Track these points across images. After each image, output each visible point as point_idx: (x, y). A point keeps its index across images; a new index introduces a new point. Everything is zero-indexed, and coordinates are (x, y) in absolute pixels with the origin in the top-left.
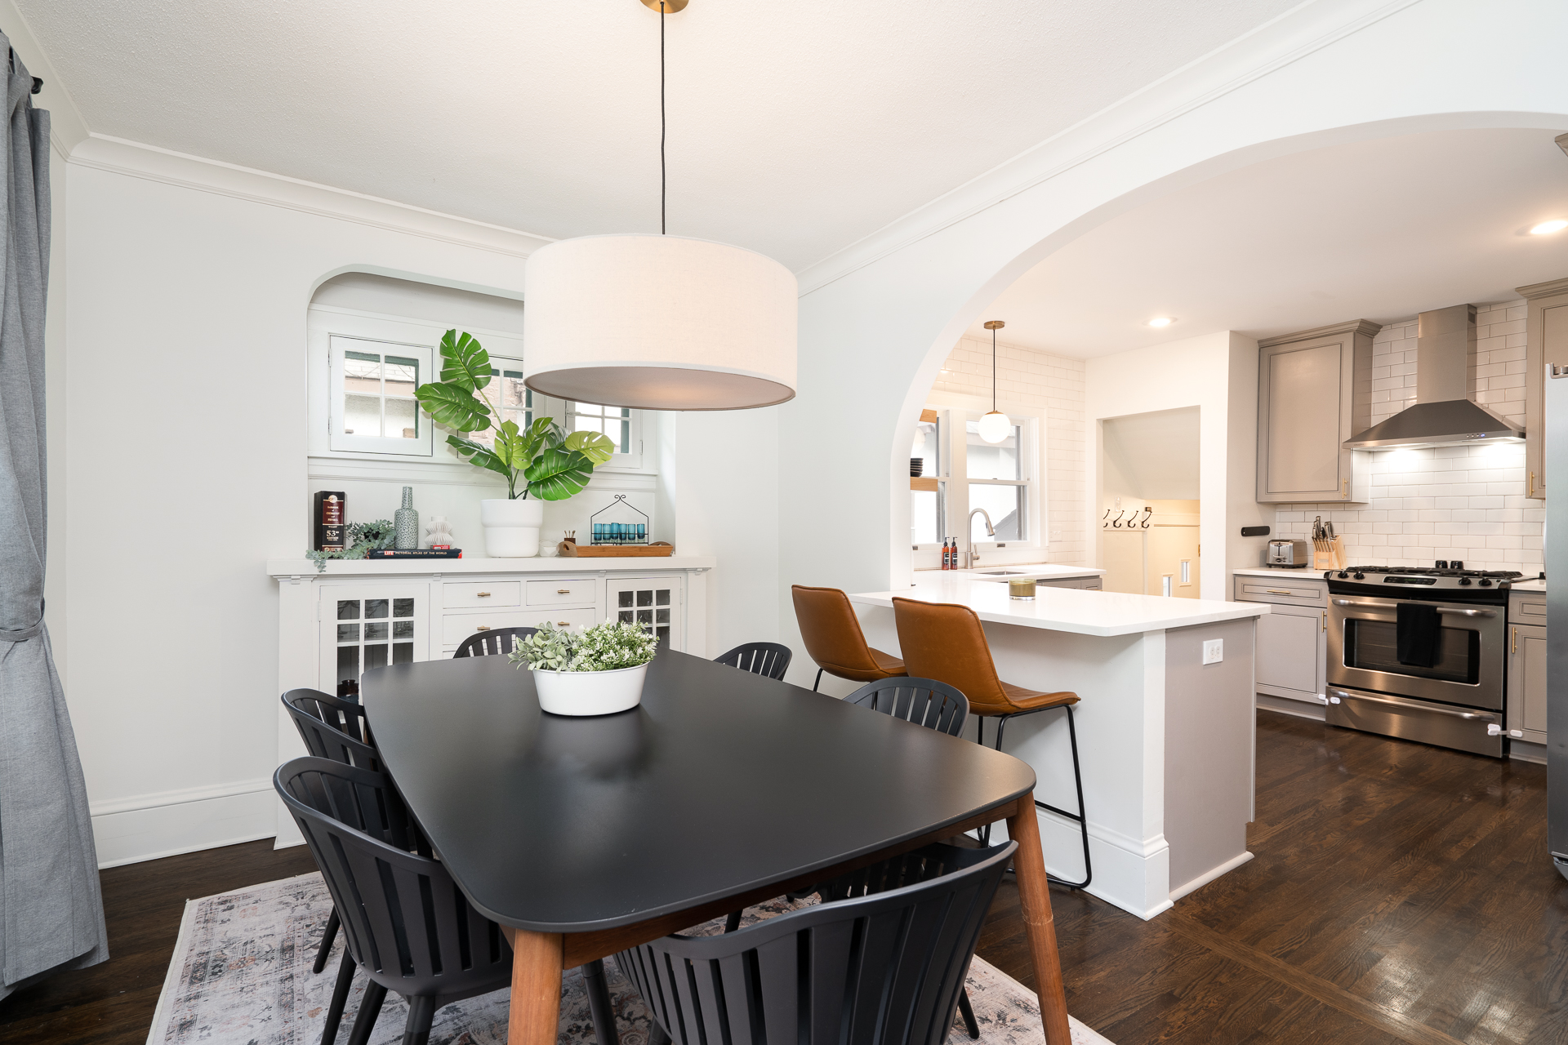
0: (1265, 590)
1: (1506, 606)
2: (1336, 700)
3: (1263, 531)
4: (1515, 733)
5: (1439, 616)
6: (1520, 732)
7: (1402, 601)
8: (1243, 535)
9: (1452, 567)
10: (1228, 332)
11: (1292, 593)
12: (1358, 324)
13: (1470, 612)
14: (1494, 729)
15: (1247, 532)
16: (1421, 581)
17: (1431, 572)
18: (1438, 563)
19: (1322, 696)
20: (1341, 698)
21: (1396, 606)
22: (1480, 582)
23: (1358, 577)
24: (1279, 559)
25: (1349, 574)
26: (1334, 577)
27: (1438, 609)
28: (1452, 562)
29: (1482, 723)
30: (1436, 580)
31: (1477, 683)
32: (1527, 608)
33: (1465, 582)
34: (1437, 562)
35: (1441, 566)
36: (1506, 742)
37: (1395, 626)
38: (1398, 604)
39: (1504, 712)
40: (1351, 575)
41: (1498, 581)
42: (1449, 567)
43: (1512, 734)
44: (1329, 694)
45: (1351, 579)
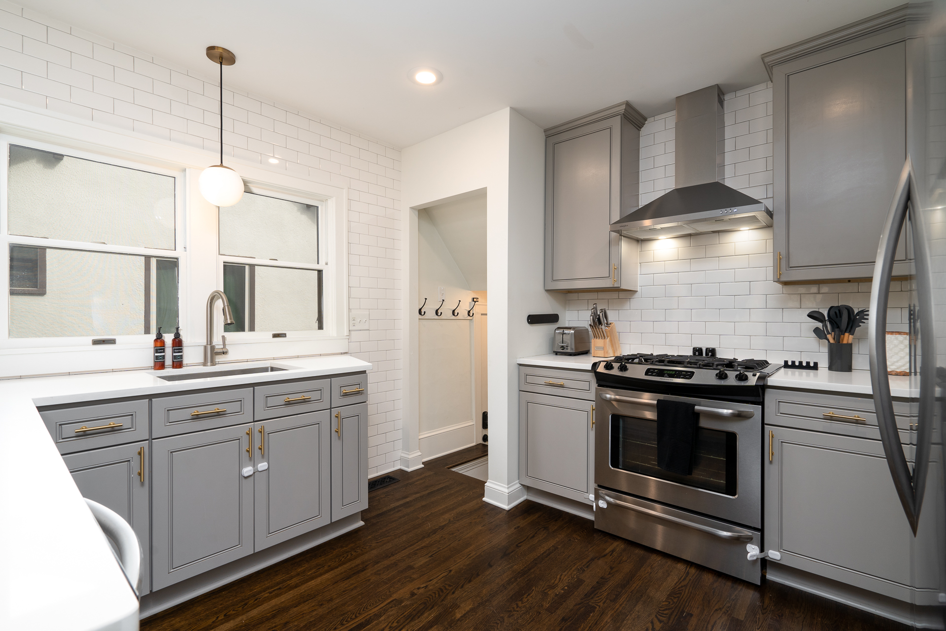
0: (543, 381)
1: (762, 404)
2: (602, 504)
3: (552, 319)
4: (774, 554)
5: (697, 415)
6: (778, 553)
7: (662, 397)
8: (529, 323)
9: (707, 354)
10: (508, 109)
11: (566, 385)
12: (624, 107)
13: (726, 412)
14: (753, 551)
15: (533, 319)
16: (678, 374)
17: (690, 363)
18: (695, 350)
19: (592, 497)
20: (608, 503)
21: (655, 402)
22: (736, 376)
23: (623, 368)
24: (562, 347)
25: (614, 365)
26: (601, 369)
27: (697, 407)
28: (707, 349)
29: (740, 542)
30: (693, 373)
31: (734, 495)
32: (784, 408)
33: (722, 376)
34: (694, 348)
35: (697, 353)
36: (765, 563)
37: (655, 425)
38: (659, 401)
39: (762, 530)
40: (616, 365)
41: (754, 375)
42: (704, 355)
43: (770, 556)
44: (598, 497)
45: (615, 372)
